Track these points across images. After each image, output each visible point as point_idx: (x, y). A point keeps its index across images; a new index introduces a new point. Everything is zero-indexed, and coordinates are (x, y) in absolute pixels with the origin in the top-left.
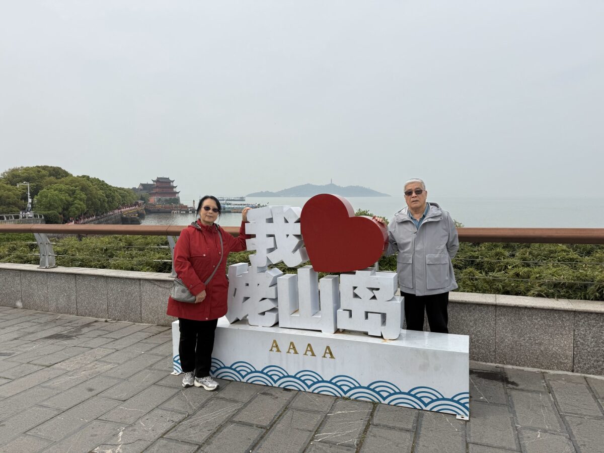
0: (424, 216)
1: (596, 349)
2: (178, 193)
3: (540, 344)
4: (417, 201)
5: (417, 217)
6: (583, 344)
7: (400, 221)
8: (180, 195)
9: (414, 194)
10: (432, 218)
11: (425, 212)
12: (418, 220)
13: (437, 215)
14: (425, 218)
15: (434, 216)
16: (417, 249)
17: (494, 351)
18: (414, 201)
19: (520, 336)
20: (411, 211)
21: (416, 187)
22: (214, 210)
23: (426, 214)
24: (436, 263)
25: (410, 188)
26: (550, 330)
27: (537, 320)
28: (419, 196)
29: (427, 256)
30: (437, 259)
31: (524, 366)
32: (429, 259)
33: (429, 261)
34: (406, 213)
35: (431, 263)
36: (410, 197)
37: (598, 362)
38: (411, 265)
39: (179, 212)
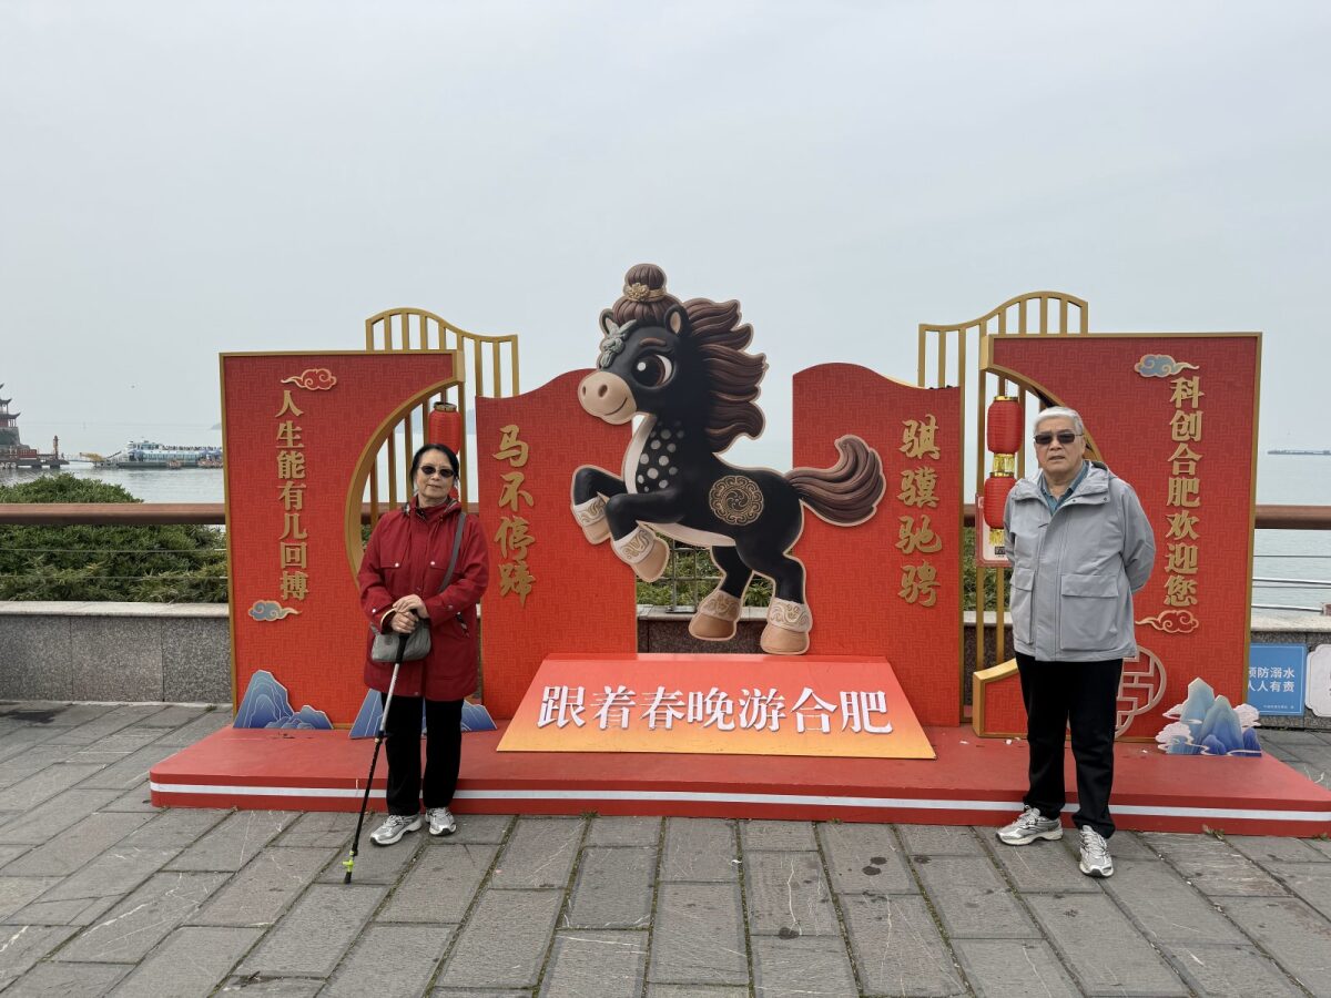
0: (1070, 492)
1: (187, 667)
2: (14, 417)
3: (125, 666)
4: (1062, 457)
5: (1057, 491)
6: (172, 661)
7: (1019, 498)
8: (18, 423)
9: (1055, 443)
10: (1085, 496)
11: (1073, 483)
12: (1058, 498)
13: (1098, 491)
14: (1073, 495)
15: (1089, 492)
16: (1045, 560)
17: (72, 683)
18: (1053, 458)
19: (102, 657)
20: (1048, 477)
21: (1060, 428)
22: (444, 472)
23: (1076, 486)
24: (1085, 593)
25: (1048, 429)
26: (136, 645)
27: (121, 633)
28: (1068, 446)
29: (1064, 579)
30: (1087, 586)
31: (107, 700)
32: (1068, 584)
33: (1067, 588)
34: (1035, 481)
35: (1072, 593)
36: (1045, 447)
37: (190, 683)
38: (1029, 594)
39: (14, 465)
